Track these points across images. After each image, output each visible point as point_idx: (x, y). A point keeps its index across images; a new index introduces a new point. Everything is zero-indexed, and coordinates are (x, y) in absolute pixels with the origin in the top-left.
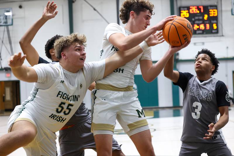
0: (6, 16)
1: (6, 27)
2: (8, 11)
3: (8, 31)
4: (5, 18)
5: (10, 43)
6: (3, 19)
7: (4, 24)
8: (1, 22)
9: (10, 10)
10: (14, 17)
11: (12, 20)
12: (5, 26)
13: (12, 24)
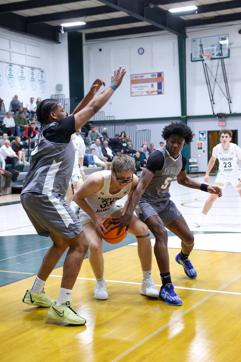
0: (221, 45)
1: (220, 60)
2: (224, 39)
3: (223, 65)
4: (219, 48)
5: (226, 81)
6: (217, 50)
7: (218, 57)
8: (214, 54)
9: (226, 36)
10: (232, 46)
11: (229, 50)
12: (218, 58)
13: (229, 57)
